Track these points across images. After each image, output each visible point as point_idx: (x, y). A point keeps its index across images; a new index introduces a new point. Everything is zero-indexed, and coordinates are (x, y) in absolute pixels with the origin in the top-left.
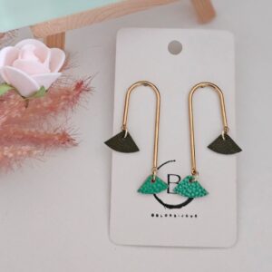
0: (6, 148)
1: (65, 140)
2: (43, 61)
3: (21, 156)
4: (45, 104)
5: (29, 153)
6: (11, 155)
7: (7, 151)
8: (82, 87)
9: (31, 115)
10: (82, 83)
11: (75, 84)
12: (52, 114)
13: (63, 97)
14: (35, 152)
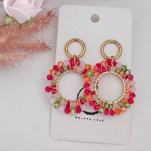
0: (10, 54)
1: (44, 47)
2: (31, 3)
3: (19, 58)
4: (31, 26)
5: (25, 57)
6: (13, 59)
7: (11, 56)
8: (51, 14)
9: (23, 33)
10: (51, 12)
11: (47, 13)
12: (35, 32)
13: (41, 21)
14: (28, 56)
